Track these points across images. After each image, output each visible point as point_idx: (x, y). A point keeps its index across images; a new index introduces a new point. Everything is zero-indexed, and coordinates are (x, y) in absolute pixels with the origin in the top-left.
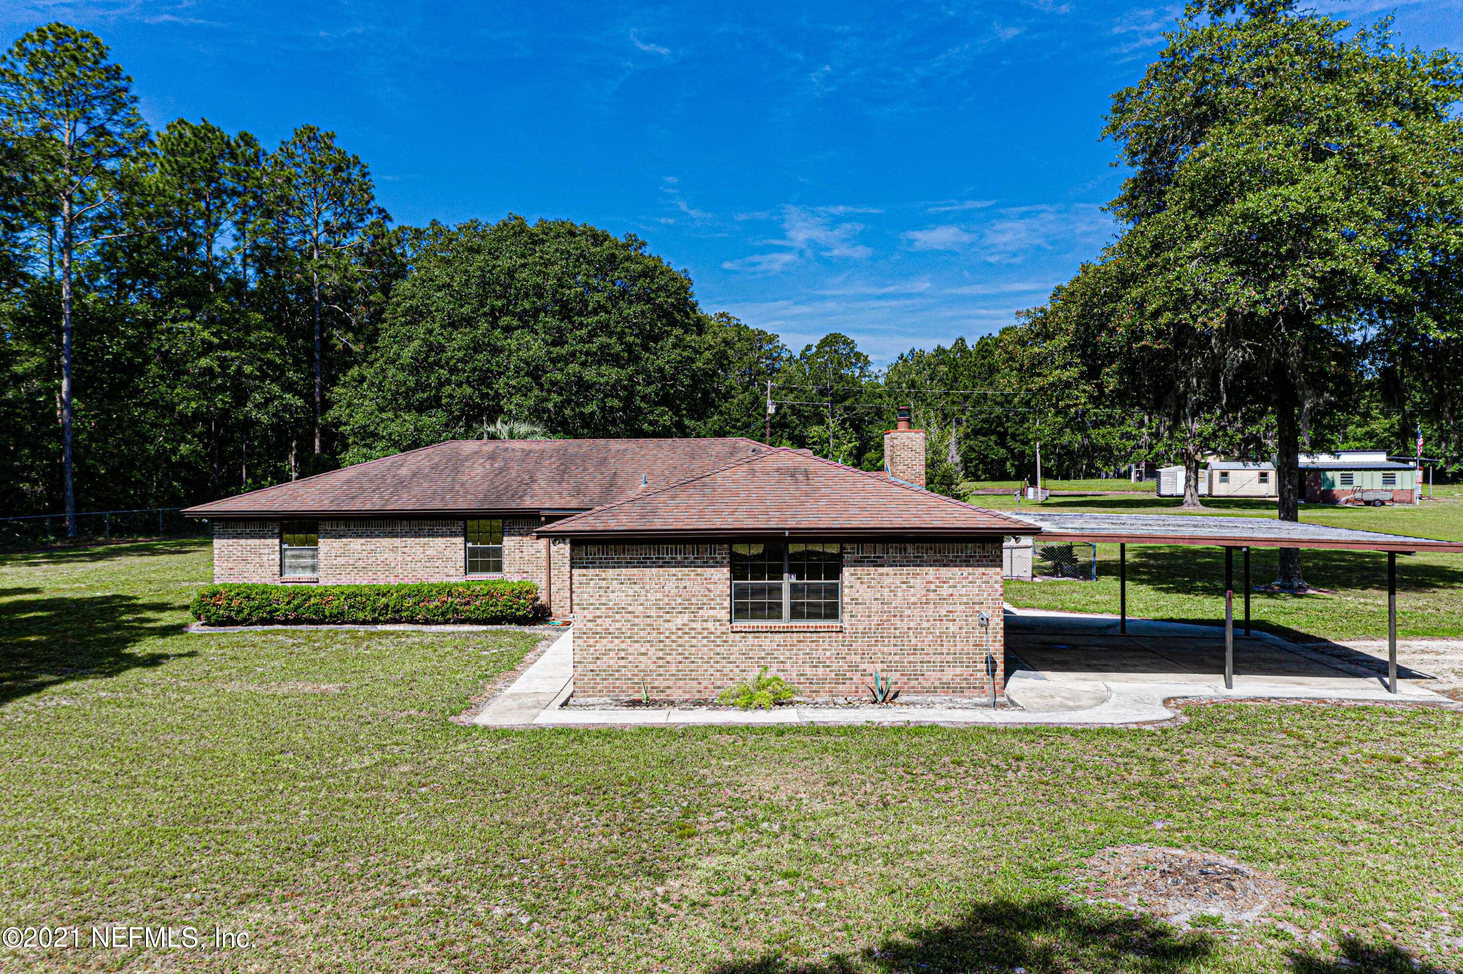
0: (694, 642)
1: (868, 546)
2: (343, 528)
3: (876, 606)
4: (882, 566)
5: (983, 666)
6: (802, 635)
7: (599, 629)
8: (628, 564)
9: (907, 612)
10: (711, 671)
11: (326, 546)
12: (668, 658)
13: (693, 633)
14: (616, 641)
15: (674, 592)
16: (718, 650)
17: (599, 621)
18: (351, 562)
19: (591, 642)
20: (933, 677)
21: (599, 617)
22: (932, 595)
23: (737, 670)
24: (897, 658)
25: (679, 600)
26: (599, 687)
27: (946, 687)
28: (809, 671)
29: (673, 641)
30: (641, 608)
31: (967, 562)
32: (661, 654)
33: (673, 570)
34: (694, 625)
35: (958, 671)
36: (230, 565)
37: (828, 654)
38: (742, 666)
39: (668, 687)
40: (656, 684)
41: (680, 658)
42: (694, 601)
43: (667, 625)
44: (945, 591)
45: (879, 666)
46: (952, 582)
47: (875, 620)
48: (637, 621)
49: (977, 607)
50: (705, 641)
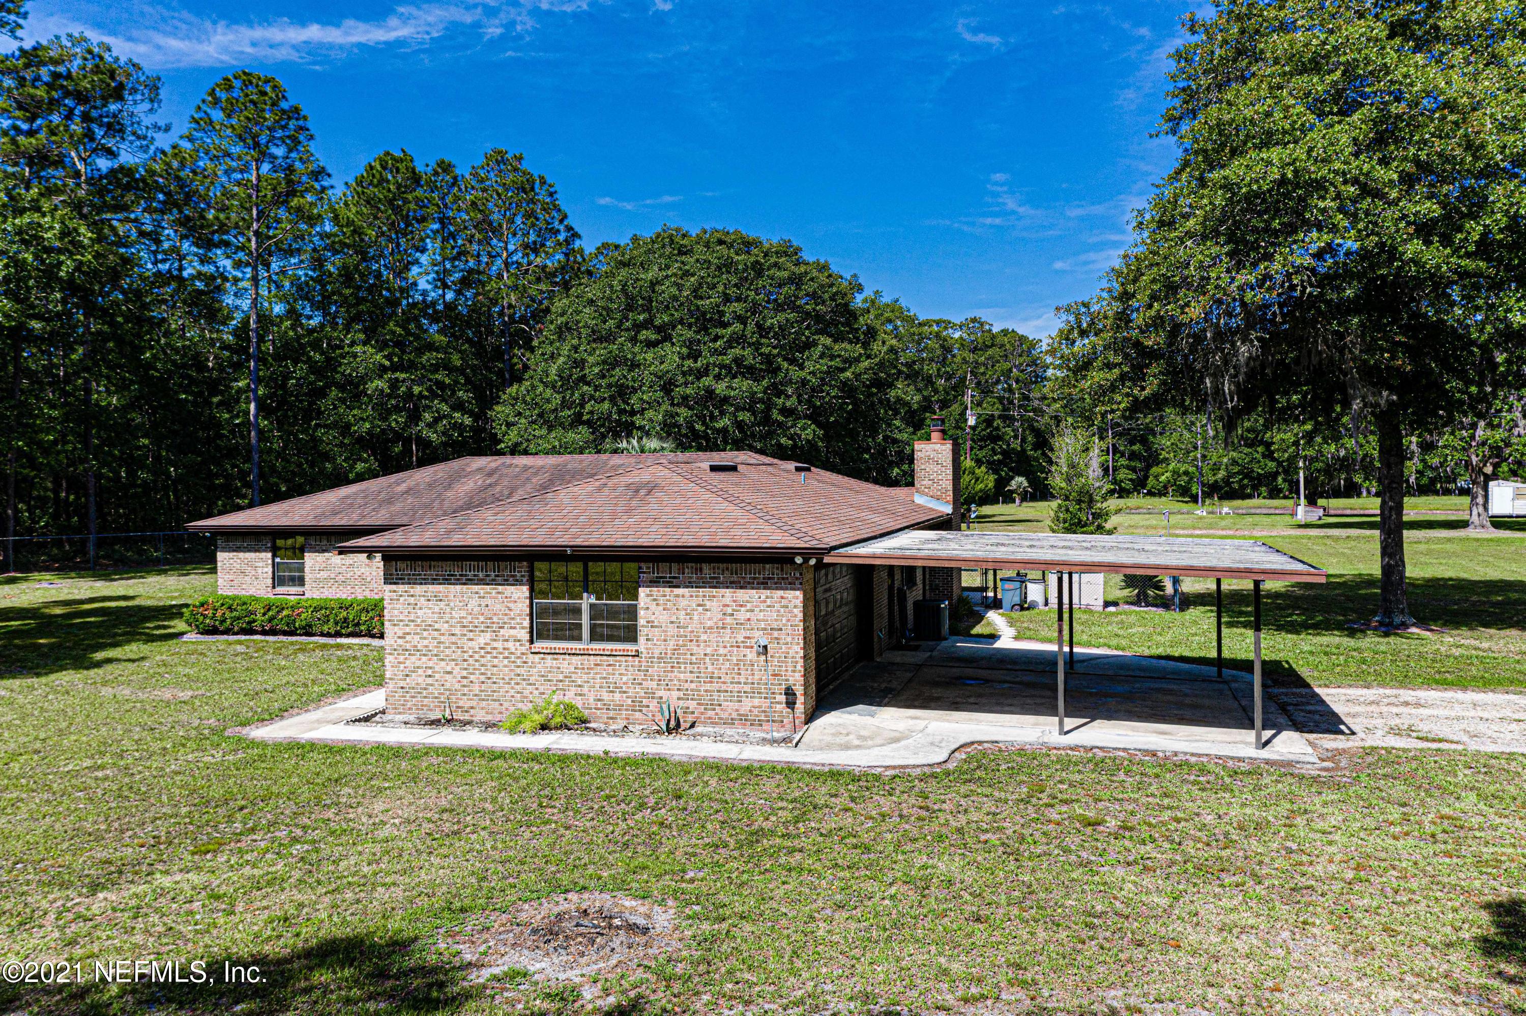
0: (496, 661)
1: (664, 566)
2: (325, 542)
3: (672, 630)
4: (678, 587)
5: (783, 698)
6: (599, 658)
7: (408, 646)
8: (434, 581)
9: (704, 637)
10: (512, 692)
11: (312, 560)
12: (472, 677)
13: (495, 653)
14: (424, 659)
15: (476, 609)
16: (518, 671)
17: (408, 638)
18: (333, 576)
19: (401, 658)
20: (730, 708)
21: (408, 634)
22: (729, 620)
23: (536, 692)
24: (693, 686)
25: (482, 619)
26: (409, 704)
27: (744, 719)
28: (606, 696)
29: (477, 661)
30: (446, 625)
31: (764, 584)
32: (464, 673)
33: (476, 588)
34: (495, 645)
35: (756, 702)
36: (231, 577)
37: (625, 679)
38: (542, 689)
39: (472, 708)
40: (461, 704)
41: (483, 678)
42: (495, 619)
43: (470, 644)
44: (742, 615)
45: (675, 694)
46: (749, 606)
47: (671, 644)
48: (443, 639)
49: (776, 634)
50: (506, 662)
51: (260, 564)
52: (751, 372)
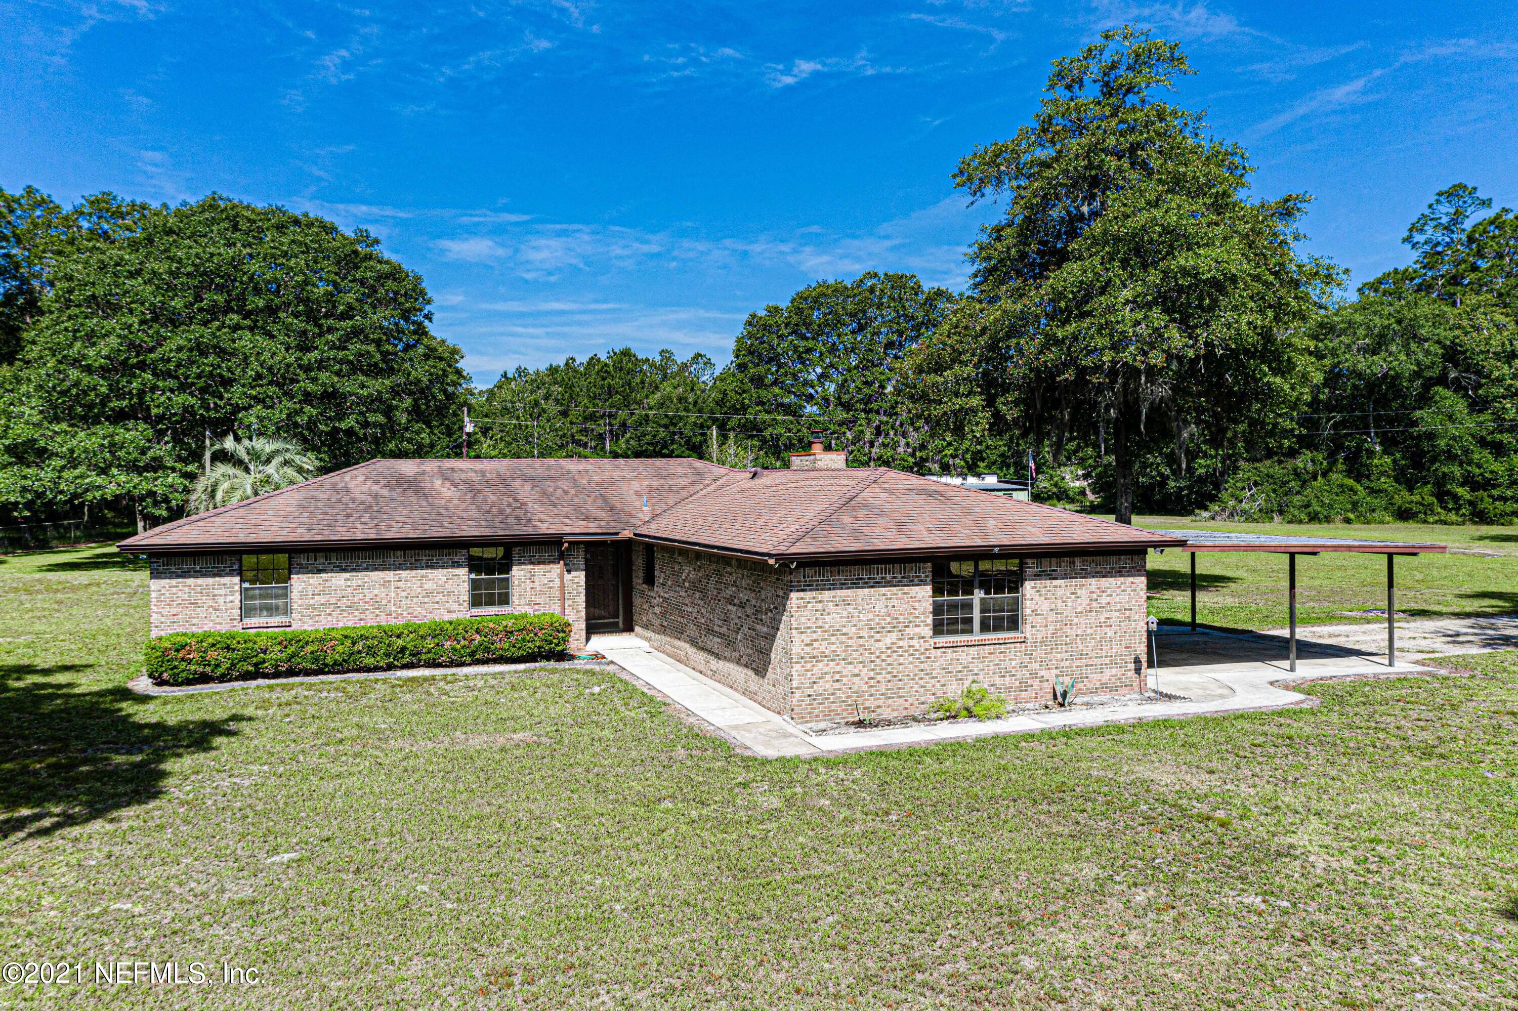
0: (901, 659)
1: (1045, 561)
3: (1052, 617)
4: (1056, 579)
5: (1132, 666)
6: (992, 647)
7: (816, 653)
8: (843, 586)
9: (1076, 621)
10: (916, 687)
11: (300, 583)
12: (879, 677)
13: (900, 651)
14: (832, 664)
15: (884, 611)
16: (922, 666)
17: (816, 644)
18: (333, 601)
19: (809, 666)
20: (1095, 679)
21: (816, 640)
22: (1094, 604)
23: (938, 685)
24: (1067, 663)
25: (888, 619)
26: (816, 712)
27: (1105, 687)
28: (998, 681)
29: (883, 661)
30: (854, 629)
31: (1120, 573)
32: (872, 674)
33: (883, 590)
34: (901, 643)
35: (1114, 671)
36: (174, 611)
37: (1014, 663)
38: (943, 681)
39: (879, 707)
40: (868, 704)
41: (889, 677)
42: (901, 619)
43: (877, 645)
44: (1104, 600)
45: (1054, 672)
46: (1109, 591)
47: (1051, 629)
48: (850, 642)
49: (1128, 613)
50: (911, 659)
51: (223, 592)
52: (374, 371)
